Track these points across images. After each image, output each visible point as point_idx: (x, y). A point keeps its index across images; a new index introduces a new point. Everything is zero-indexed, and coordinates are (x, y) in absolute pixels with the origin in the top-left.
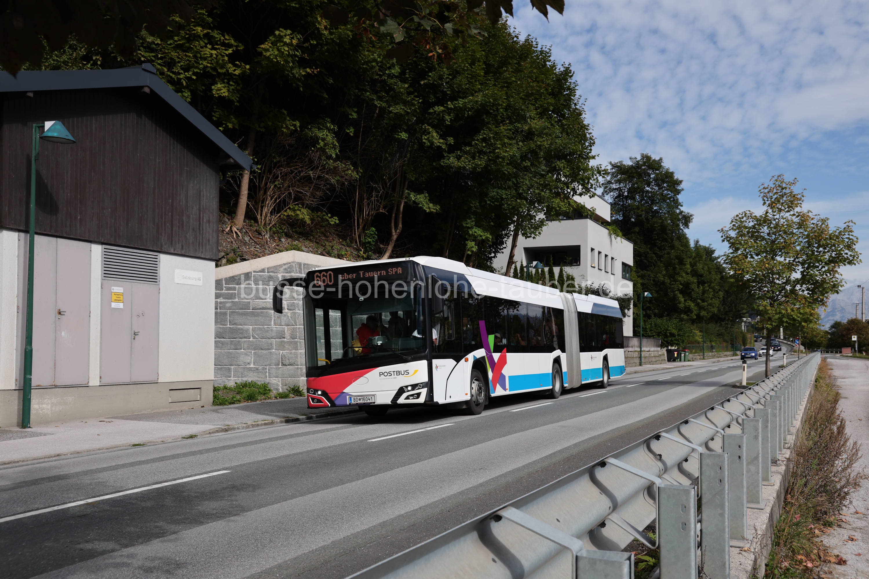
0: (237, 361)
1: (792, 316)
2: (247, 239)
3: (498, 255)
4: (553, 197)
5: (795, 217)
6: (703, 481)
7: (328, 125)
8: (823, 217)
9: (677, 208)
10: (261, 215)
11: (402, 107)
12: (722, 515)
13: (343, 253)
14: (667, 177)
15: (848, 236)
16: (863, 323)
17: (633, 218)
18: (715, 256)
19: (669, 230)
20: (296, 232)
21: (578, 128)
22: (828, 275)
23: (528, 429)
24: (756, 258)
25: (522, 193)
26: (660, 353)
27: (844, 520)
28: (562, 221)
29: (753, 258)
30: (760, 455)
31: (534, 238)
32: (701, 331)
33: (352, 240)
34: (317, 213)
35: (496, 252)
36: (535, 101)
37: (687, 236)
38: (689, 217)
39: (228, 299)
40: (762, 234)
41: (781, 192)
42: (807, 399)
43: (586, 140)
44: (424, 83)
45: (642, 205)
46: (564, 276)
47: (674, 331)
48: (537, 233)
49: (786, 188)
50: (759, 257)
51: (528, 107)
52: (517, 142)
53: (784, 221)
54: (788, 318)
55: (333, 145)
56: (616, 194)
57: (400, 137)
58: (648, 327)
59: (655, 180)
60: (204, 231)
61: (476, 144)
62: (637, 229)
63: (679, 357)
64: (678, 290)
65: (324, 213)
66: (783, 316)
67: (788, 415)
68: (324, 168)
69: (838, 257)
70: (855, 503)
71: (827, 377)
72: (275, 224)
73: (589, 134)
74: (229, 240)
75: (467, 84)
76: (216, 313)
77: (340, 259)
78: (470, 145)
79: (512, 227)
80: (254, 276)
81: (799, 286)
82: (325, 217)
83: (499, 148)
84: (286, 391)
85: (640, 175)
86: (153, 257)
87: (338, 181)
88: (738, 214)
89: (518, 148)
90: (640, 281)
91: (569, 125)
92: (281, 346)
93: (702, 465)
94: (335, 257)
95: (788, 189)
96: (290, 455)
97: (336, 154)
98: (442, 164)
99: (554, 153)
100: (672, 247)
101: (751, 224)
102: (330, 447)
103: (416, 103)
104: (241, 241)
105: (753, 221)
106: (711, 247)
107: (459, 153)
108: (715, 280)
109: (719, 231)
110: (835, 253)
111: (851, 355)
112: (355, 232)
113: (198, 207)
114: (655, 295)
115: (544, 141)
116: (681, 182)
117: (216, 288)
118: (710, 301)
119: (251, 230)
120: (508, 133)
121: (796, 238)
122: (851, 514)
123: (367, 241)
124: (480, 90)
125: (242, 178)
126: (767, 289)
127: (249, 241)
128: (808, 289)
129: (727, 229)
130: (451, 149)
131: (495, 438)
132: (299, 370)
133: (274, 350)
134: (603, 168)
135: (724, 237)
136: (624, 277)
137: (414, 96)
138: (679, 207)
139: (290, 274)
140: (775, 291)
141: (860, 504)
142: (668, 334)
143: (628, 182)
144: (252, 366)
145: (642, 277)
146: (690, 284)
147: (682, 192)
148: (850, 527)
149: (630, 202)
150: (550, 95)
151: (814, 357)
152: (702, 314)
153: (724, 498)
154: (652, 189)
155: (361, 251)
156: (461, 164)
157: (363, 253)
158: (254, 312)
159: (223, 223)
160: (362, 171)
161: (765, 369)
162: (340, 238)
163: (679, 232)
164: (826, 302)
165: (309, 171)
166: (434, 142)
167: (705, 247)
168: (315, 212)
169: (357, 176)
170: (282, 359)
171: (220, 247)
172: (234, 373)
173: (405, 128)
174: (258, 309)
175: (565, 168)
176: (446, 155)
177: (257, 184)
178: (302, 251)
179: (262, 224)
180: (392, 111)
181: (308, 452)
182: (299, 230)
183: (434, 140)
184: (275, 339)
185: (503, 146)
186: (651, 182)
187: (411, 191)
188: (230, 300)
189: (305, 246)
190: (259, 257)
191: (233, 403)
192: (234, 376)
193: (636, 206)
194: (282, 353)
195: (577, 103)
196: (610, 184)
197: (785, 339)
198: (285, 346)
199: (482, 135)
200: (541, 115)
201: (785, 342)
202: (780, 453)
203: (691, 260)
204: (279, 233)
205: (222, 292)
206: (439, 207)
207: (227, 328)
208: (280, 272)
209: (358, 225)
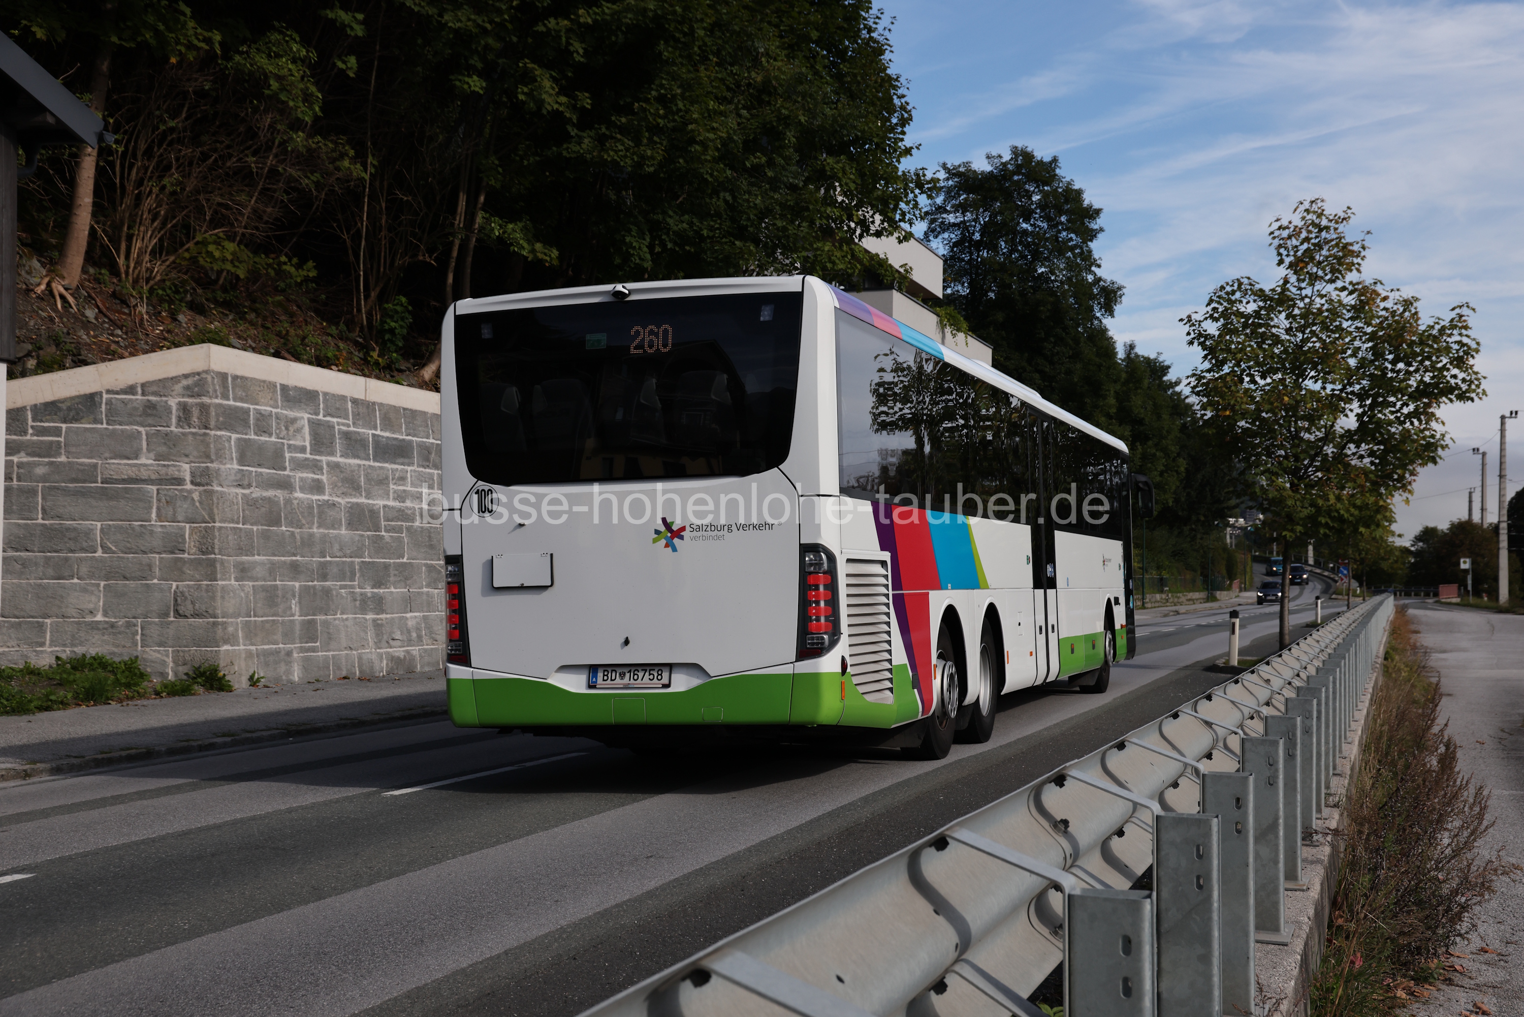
0: (60, 607)
1: (1337, 511)
2: (90, 313)
4: (817, 239)
5: (1346, 293)
6: (1163, 881)
7: (295, 47)
8: (1407, 293)
9: (1089, 270)
10: (127, 257)
11: (473, 17)
12: (1206, 959)
13: (330, 355)
14: (1067, 201)
15: (1458, 338)
16: (1483, 530)
17: (994, 291)
18: (1169, 381)
19: (1072, 319)
20: (216, 302)
21: (876, 82)
22: (1416, 423)
24: (1261, 382)
25: (747, 227)
27: (1458, 968)
29: (1253, 381)
30: (1281, 821)
32: (1136, 545)
33: (350, 324)
34: (267, 257)
36: (778, 17)
37: (1110, 333)
38: (1115, 292)
39: (39, 456)
40: (1274, 330)
41: (1316, 237)
42: (1369, 696)
43: (891, 110)
45: (1011, 262)
49: (1327, 228)
50: (1269, 380)
51: (760, 30)
52: (737, 108)
53: (1323, 301)
54: (1330, 517)
55: (306, 93)
56: (954, 236)
57: (466, 86)
59: (1042, 205)
61: (645, 110)
62: (1000, 317)
65: (283, 257)
66: (1319, 509)
67: (1334, 730)
68: (284, 152)
69: (1436, 385)
70: (1481, 928)
71: (1408, 647)
72: (163, 281)
73: (899, 97)
74: (44, 314)
76: (8, 489)
77: (323, 367)
78: (629, 111)
80: (109, 402)
81: (1352, 446)
82: (284, 267)
83: (695, 121)
84: (185, 677)
85: (1008, 196)
87: (317, 184)
88: (1223, 283)
89: (739, 124)
91: (855, 76)
92: (175, 570)
93: (1161, 843)
94: (310, 363)
95: (1332, 231)
96: (189, 832)
97: (315, 116)
98: (565, 153)
99: (821, 137)
100: (1076, 356)
101: (1251, 308)
104: (76, 318)
105: (1255, 301)
106: (1161, 359)
107: (604, 130)
108: (1169, 432)
109: (1181, 320)
110: (1431, 374)
111: (1458, 600)
112: (359, 304)
116: (1098, 212)
117: (7, 430)
118: (1158, 479)
119: (101, 292)
120: (716, 87)
121: (1347, 340)
122: (1472, 953)
123: (387, 327)
125: (78, 164)
126: (1283, 453)
127: (96, 319)
128: (1372, 454)
129: (1198, 317)
130: (586, 120)
132: (219, 631)
133: (155, 581)
134: (929, 176)
135: (1192, 336)
138: (1093, 268)
139: (198, 400)
140: (1302, 456)
141: (1490, 932)
143: (981, 210)
144: (99, 617)
147: (1099, 236)
148: (1472, 982)
149: (985, 254)
151: (1381, 603)
153: (1210, 919)
154: (1034, 225)
155: (374, 350)
156: (609, 156)
157: (379, 356)
158: (106, 488)
159: (29, 273)
160: (375, 162)
161: (1278, 630)
162: (323, 319)
163: (1092, 324)
164: (1410, 483)
165: (247, 156)
166: (543, 101)
167: (1149, 358)
168: (263, 256)
169: (363, 175)
170: (176, 600)
171: (21, 328)
172: (52, 635)
173: (479, 65)
174: (117, 481)
175: (844, 172)
176: (573, 132)
177: (118, 181)
178: (230, 345)
179: (130, 278)
180: (446, 24)
181: (234, 823)
182: (220, 296)
183: (544, 96)
184: (159, 553)
185: (705, 118)
186: (1034, 212)
187: (492, 215)
188: (46, 460)
189: (237, 334)
190: (122, 357)
191: (48, 709)
192: (51, 641)
193: (999, 263)
194: (177, 587)
195: (874, 26)
196: (941, 213)
197: (1317, 564)
198: (185, 569)
199: (657, 90)
200: (792, 49)
201: (1318, 571)
202: (1319, 816)
203: (1118, 387)
204: (171, 302)
205: (25, 438)
206: (555, 252)
207: (36, 524)
208: (173, 394)
209: (367, 288)
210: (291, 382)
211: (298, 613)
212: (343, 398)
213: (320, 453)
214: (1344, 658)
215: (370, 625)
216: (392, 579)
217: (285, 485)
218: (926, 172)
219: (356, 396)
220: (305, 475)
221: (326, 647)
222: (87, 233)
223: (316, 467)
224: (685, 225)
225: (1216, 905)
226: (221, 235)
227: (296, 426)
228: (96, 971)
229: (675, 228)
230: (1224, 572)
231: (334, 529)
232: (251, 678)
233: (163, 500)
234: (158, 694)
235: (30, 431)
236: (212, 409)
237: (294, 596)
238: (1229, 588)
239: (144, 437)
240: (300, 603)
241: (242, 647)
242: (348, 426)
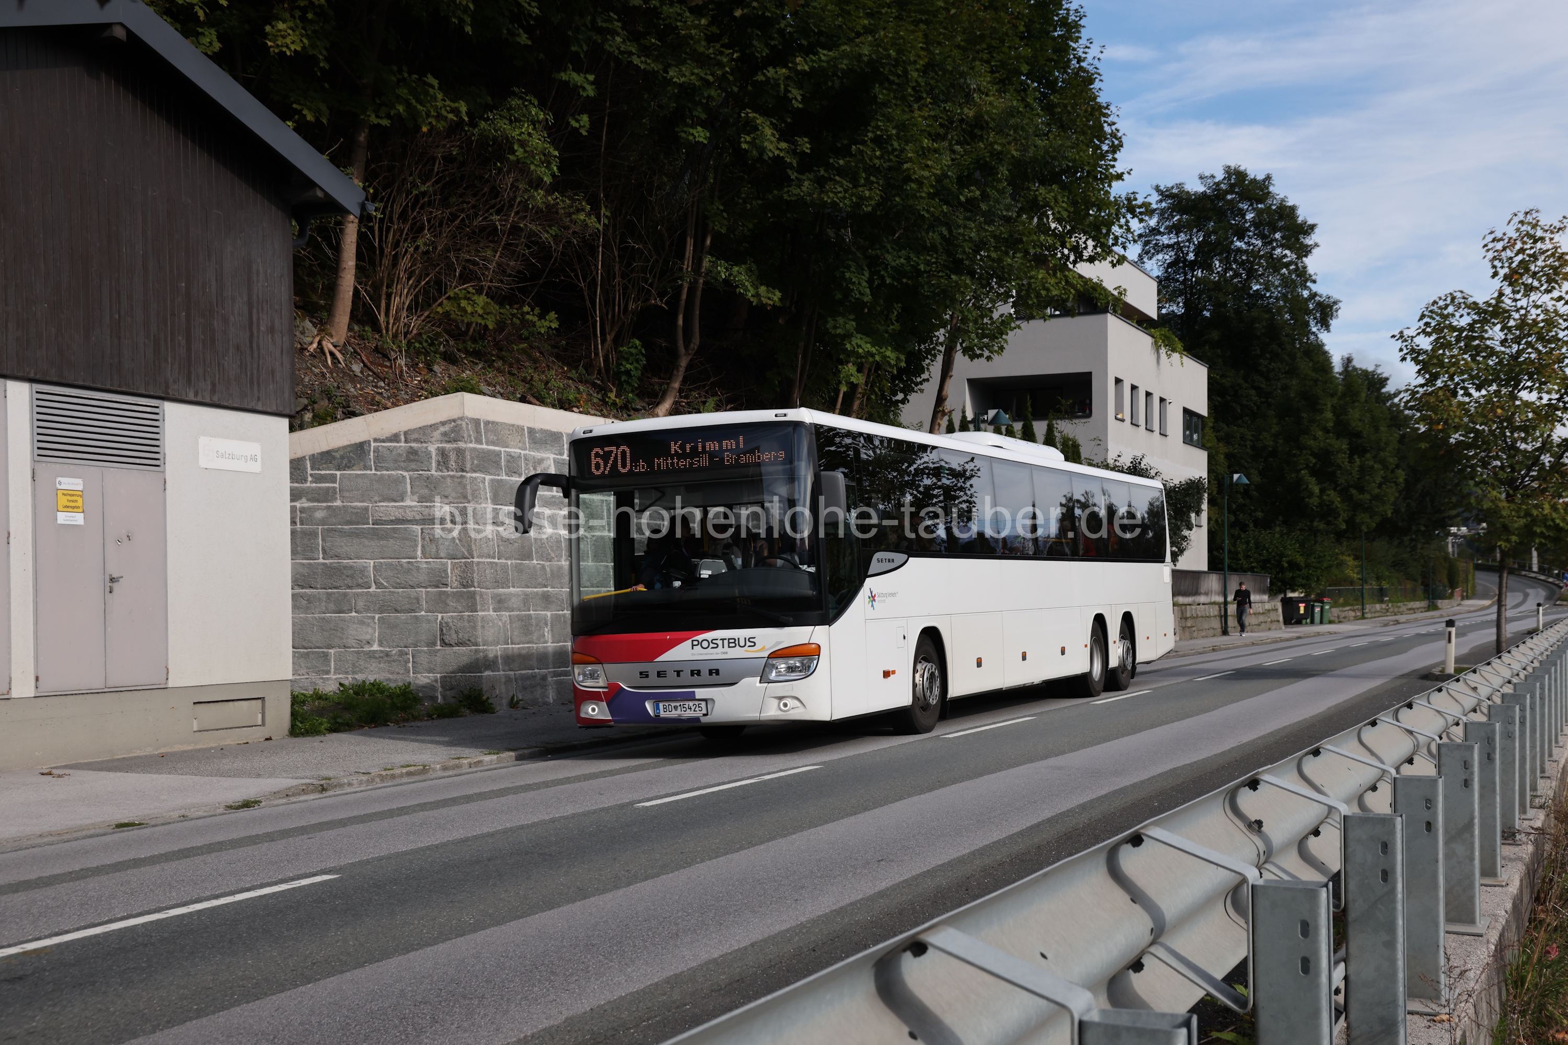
0: (341, 638)
2: (357, 368)
3: (912, 397)
4: (1031, 267)
7: (533, 111)
9: (1304, 286)
10: (387, 315)
11: (696, 71)
13: (571, 397)
14: (1281, 218)
17: (1208, 310)
18: (1387, 392)
19: (1287, 335)
20: (467, 352)
21: (1086, 111)
24: (1476, 394)
25: (962, 260)
26: (1268, 606)
28: (1051, 320)
30: (1477, 822)
31: (989, 358)
32: (1356, 557)
33: (589, 368)
34: (511, 308)
35: (907, 390)
36: (989, 53)
37: (1326, 348)
38: (1331, 307)
39: (318, 501)
40: (1489, 342)
41: (1531, 248)
43: (1102, 136)
44: (743, 16)
45: (1226, 280)
46: (1057, 439)
47: (1300, 559)
48: (996, 348)
49: (1542, 239)
50: (1483, 392)
51: (972, 68)
52: (950, 145)
53: (1539, 312)
55: (544, 155)
56: (1168, 257)
57: (691, 138)
58: (1241, 547)
59: (1256, 224)
60: (263, 351)
61: (862, 152)
62: (1215, 335)
63: (1310, 615)
64: (1307, 467)
65: (527, 308)
66: (1534, 519)
68: (525, 209)
72: (420, 334)
73: (1109, 125)
74: (317, 371)
75: (838, 16)
76: (293, 533)
77: (566, 410)
78: (847, 154)
79: (941, 334)
80: (376, 450)
82: (528, 317)
83: (910, 160)
84: (452, 701)
85: (1222, 215)
86: (148, 409)
87: (555, 237)
88: (1435, 298)
89: (953, 160)
90: (1223, 449)
91: (1065, 106)
92: (440, 603)
94: (554, 406)
95: (1547, 242)
96: (465, 840)
97: (553, 175)
98: (786, 197)
99: (1033, 168)
100: (1292, 372)
101: (1465, 321)
102: (553, 821)
103: (725, 60)
104: (344, 373)
105: (1468, 314)
106: (1379, 371)
107: (822, 172)
108: (1387, 444)
112: (596, 348)
113: (245, 298)
114: (1257, 479)
115: (1009, 143)
116: (1312, 227)
117: (291, 478)
118: (1377, 491)
119: (365, 348)
120: (930, 126)
123: (623, 369)
124: (869, 31)
125: (342, 231)
126: (1499, 464)
127: (362, 372)
129: (1411, 332)
130: (806, 164)
133: (423, 613)
134: (1140, 201)
135: (1405, 351)
136: (1188, 440)
137: (722, 46)
138: (1309, 284)
139: (455, 446)
140: (1518, 467)
142: (1286, 565)
143: (1195, 230)
144: (375, 647)
145: (1226, 439)
146: (1332, 453)
147: (1313, 251)
149: (1200, 274)
150: (1022, 38)
152: (1358, 519)
154: (1248, 244)
155: (611, 391)
156: (829, 197)
157: (616, 397)
158: (377, 529)
159: (303, 333)
160: (608, 214)
161: (1495, 638)
162: (563, 363)
163: (1308, 339)
165: (492, 214)
166: (764, 148)
167: (1367, 371)
168: (508, 307)
169: (597, 225)
170: (442, 630)
171: (297, 385)
172: (335, 664)
173: (703, 116)
174: (386, 523)
175: (1057, 202)
176: (793, 176)
177: (377, 245)
178: (481, 392)
179: (390, 333)
180: (672, 78)
181: (505, 831)
182: (470, 346)
183: (766, 144)
184: (425, 587)
185: (920, 156)
186: (1248, 230)
187: (718, 258)
188: (324, 504)
189: (486, 381)
190: (386, 408)
191: (336, 730)
192: (335, 669)
193: (1214, 282)
194: (442, 618)
195: (1084, 55)
196: (1155, 235)
197: (1541, 571)
198: (448, 601)
199: (873, 132)
200: (1003, 84)
201: (1543, 577)
202: (1523, 817)
203: (1335, 400)
204: (427, 354)
205: (305, 485)
206: (778, 294)
207: (318, 564)
208: (433, 440)
209: (603, 333)
210: (537, 425)
211: (550, 640)
218: (1137, 196)
222: (351, 293)
224: (902, 260)
226: (471, 289)
227: (543, 465)
229: (893, 264)
230: (1445, 581)
232: (511, 701)
233: (427, 539)
234: (429, 716)
235: (310, 479)
236: (468, 454)
237: (546, 624)
238: (1451, 597)
239: (408, 481)
240: (552, 630)
241: (502, 673)
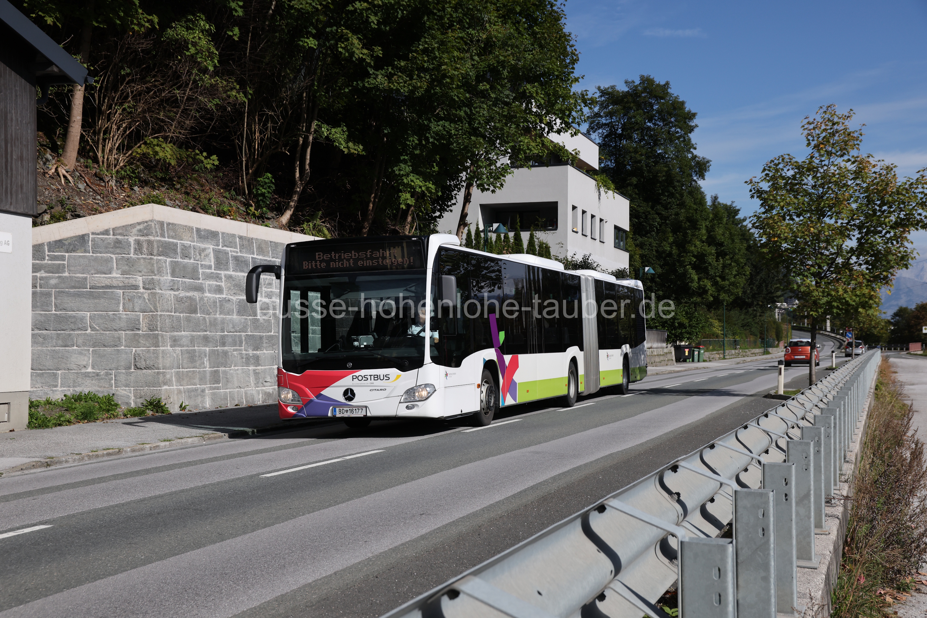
0: (66, 363)
1: (844, 298)
2: (82, 186)
3: (445, 214)
4: (521, 135)
5: (850, 163)
6: (739, 530)
7: (202, 23)
8: (888, 163)
9: (689, 151)
10: (103, 151)
12: (766, 579)
13: (225, 209)
14: (675, 108)
15: (921, 190)
17: (630, 165)
18: (739, 218)
19: (678, 181)
20: (157, 178)
21: (556, 38)
22: (895, 242)
23: (487, 457)
24: (797, 219)
25: (479, 127)
26: (665, 350)
27: (924, 582)
28: (533, 169)
29: (793, 220)
30: (812, 492)
31: (493, 191)
32: (720, 320)
33: (239, 191)
34: (187, 150)
35: (442, 210)
37: (702, 190)
38: (705, 165)
39: (53, 273)
40: (805, 187)
41: (831, 129)
42: (866, 413)
43: (566, 54)
45: (641, 147)
46: (536, 243)
47: (686, 321)
48: (498, 185)
49: (838, 123)
50: (802, 218)
52: (471, 55)
53: (836, 168)
54: (840, 302)
55: (209, 52)
56: (605, 131)
57: (306, 44)
59: (659, 112)
60: (14, 172)
61: (416, 58)
62: (634, 180)
63: (691, 356)
64: (690, 264)
65: (197, 151)
66: (833, 298)
67: (844, 435)
68: (197, 87)
69: (908, 219)
71: (890, 382)
72: (125, 166)
73: (571, 47)
74: (54, 187)
76: (34, 294)
77: (222, 217)
78: (406, 58)
79: (464, 175)
80: (93, 240)
81: (854, 257)
82: (198, 157)
83: (446, 64)
84: (141, 406)
85: (639, 106)
87: (217, 105)
88: (772, 159)
89: (473, 65)
90: (639, 251)
91: (543, 33)
92: (134, 341)
93: (738, 507)
94: (214, 215)
95: (841, 125)
97: (215, 66)
98: (366, 85)
99: (523, 72)
100: (682, 205)
101: (790, 173)
102: (204, 486)
104: (73, 189)
105: (792, 169)
106: (734, 205)
107: (390, 70)
108: (739, 250)
109: (746, 182)
110: (904, 213)
111: (921, 352)
112: (243, 179)
114: (660, 270)
115: (509, 56)
116: (694, 115)
117: (33, 257)
118: (733, 279)
119: (88, 173)
120: (459, 43)
121: (851, 192)
123: (260, 192)
125: (72, 95)
126: (811, 263)
127: (85, 189)
128: (867, 263)
129: (756, 180)
130: (379, 64)
131: (442, 470)
132: (161, 377)
133: (123, 347)
134: (590, 95)
135: (753, 191)
136: (617, 246)
138: (692, 150)
139: (146, 238)
140: (822, 265)
142: (675, 325)
143: (622, 115)
144: (90, 370)
145: (641, 246)
146: (705, 255)
147: (695, 130)
149: (625, 142)
151: (873, 355)
152: (721, 297)
153: (769, 554)
154: (655, 124)
155: (252, 206)
156: (394, 86)
157: (255, 210)
158: (92, 292)
159: (45, 162)
160: (251, 92)
161: (808, 372)
162: (221, 188)
163: (691, 184)
164: (891, 280)
165: (174, 90)
166: (354, 52)
167: (726, 205)
168: (185, 150)
169: (244, 99)
170: (135, 359)
171: (40, 196)
172: (61, 381)
173: (314, 31)
174: (99, 288)
175: (537, 93)
176: (371, 71)
177: (97, 106)
178: (165, 204)
179: (105, 164)
180: (293, 6)
181: (171, 494)
182: (160, 175)
183: (354, 49)
184: (125, 331)
185: (452, 61)
186: (654, 116)
187: (322, 123)
188: (57, 275)
189: (169, 197)
190: (101, 213)
191: (60, 425)
192: (61, 384)
193: (634, 148)
194: (136, 351)
196: (597, 117)
197: (832, 331)
198: (140, 340)
199: (423, 45)
200: (505, 18)
201: (833, 335)
202: (835, 488)
203: (707, 223)
204: (130, 178)
205: (43, 262)
206: (361, 147)
207: (51, 314)
208: (131, 234)
209: (247, 169)
210: (202, 227)
211: (208, 367)
212: (233, 236)
213: (220, 269)
214: (850, 390)
215: (251, 373)
216: (264, 345)
217: (199, 289)
218: (588, 93)
219: (241, 235)
220: (211, 283)
221: (225, 387)
222: (78, 137)
223: (218, 277)
225: (772, 546)
226: (160, 138)
227: (205, 253)
228: (90, 584)
229: (435, 130)
230: (774, 336)
231: (230, 315)
232: (181, 406)
233: (127, 299)
234: (125, 415)
235: (47, 258)
236: (155, 243)
237: (206, 356)
238: (777, 346)
239: (115, 261)
240: (209, 360)
241: (175, 387)
242: (237, 252)
